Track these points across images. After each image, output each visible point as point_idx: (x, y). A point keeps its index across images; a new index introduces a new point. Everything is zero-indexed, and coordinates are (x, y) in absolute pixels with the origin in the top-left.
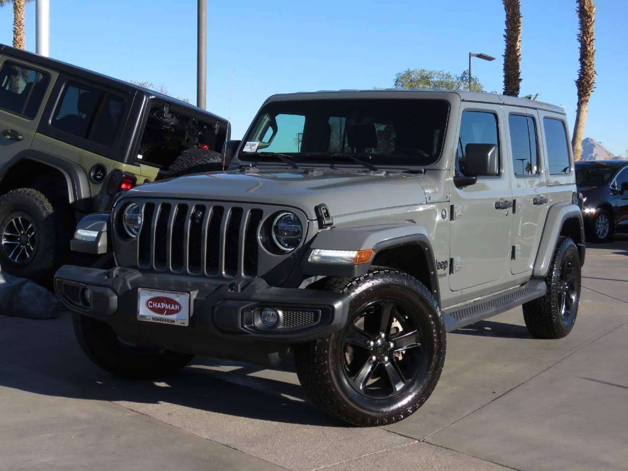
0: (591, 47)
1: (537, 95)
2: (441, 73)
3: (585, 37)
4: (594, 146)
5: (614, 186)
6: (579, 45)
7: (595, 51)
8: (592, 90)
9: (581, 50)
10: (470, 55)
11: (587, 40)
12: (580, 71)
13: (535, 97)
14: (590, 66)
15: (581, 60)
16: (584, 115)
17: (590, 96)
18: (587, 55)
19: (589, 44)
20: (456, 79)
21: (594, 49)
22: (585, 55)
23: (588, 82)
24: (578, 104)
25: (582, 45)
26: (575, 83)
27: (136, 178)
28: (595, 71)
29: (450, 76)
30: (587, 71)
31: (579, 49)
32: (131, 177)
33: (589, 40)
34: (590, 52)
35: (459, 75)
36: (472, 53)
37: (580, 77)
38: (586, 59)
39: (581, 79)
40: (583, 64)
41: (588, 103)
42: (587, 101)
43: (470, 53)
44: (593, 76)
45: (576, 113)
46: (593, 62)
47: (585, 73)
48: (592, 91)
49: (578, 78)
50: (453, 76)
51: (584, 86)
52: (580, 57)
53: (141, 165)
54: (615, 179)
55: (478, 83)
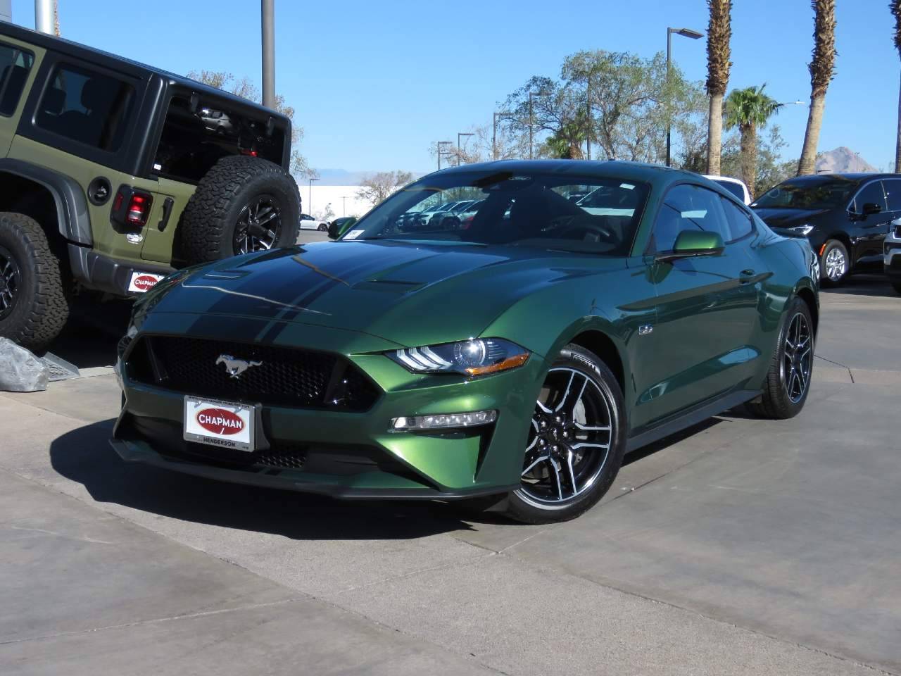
0: (831, 17)
1: (764, 86)
2: (625, 56)
3: (822, 4)
4: (850, 158)
5: (852, 209)
6: (814, 14)
7: (836, 22)
8: (831, 77)
9: (816, 21)
10: (669, 31)
11: (825, 7)
12: (814, 51)
13: (762, 89)
14: (828, 43)
15: (816, 35)
16: (820, 113)
17: (829, 86)
18: (825, 28)
19: (828, 13)
20: (645, 64)
21: (834, 20)
22: (821, 28)
23: (825, 67)
24: (812, 98)
25: (817, 14)
26: (807, 67)
27: (152, 197)
28: (835, 51)
29: (637, 61)
30: (823, 49)
31: (814, 20)
32: (146, 194)
33: (827, 8)
34: (828, 24)
35: (651, 59)
36: (673, 27)
37: (814, 58)
38: (823, 32)
39: (816, 61)
40: (819, 41)
41: (826, 95)
42: (824, 92)
43: (668, 29)
44: (832, 58)
45: (809, 109)
46: (833, 38)
47: (822, 53)
48: (832, 79)
49: (812, 61)
50: (641, 60)
51: (820, 71)
52: (814, 31)
53: (160, 179)
54: (854, 200)
55: (676, 69)
